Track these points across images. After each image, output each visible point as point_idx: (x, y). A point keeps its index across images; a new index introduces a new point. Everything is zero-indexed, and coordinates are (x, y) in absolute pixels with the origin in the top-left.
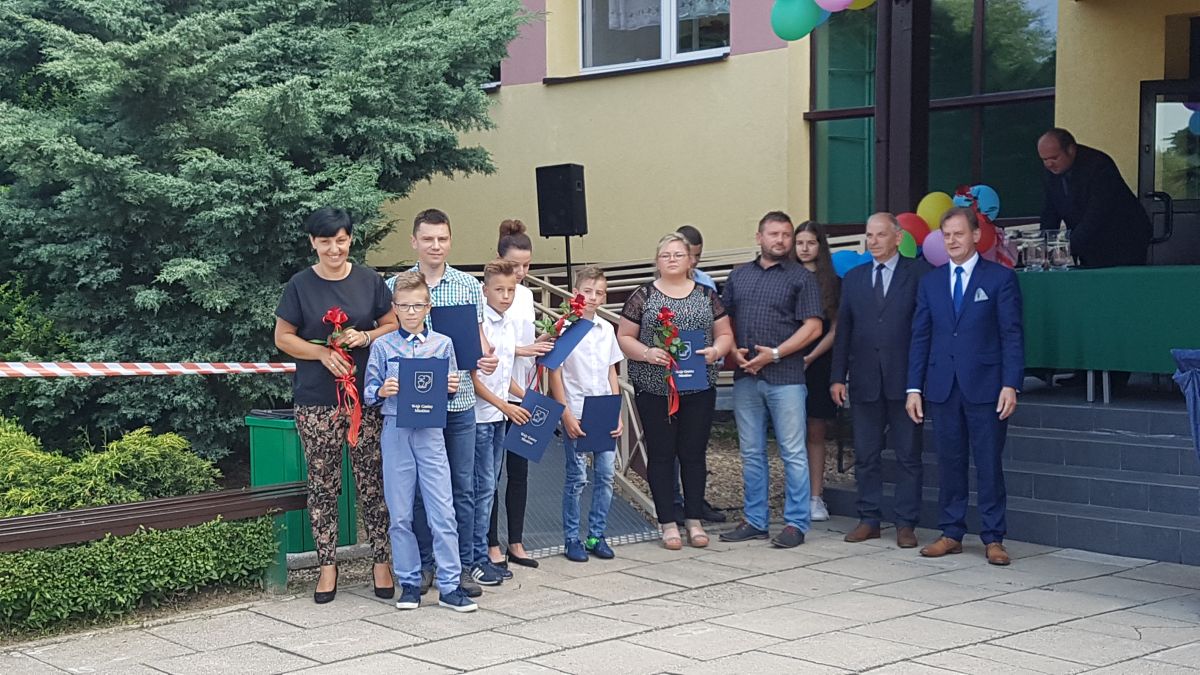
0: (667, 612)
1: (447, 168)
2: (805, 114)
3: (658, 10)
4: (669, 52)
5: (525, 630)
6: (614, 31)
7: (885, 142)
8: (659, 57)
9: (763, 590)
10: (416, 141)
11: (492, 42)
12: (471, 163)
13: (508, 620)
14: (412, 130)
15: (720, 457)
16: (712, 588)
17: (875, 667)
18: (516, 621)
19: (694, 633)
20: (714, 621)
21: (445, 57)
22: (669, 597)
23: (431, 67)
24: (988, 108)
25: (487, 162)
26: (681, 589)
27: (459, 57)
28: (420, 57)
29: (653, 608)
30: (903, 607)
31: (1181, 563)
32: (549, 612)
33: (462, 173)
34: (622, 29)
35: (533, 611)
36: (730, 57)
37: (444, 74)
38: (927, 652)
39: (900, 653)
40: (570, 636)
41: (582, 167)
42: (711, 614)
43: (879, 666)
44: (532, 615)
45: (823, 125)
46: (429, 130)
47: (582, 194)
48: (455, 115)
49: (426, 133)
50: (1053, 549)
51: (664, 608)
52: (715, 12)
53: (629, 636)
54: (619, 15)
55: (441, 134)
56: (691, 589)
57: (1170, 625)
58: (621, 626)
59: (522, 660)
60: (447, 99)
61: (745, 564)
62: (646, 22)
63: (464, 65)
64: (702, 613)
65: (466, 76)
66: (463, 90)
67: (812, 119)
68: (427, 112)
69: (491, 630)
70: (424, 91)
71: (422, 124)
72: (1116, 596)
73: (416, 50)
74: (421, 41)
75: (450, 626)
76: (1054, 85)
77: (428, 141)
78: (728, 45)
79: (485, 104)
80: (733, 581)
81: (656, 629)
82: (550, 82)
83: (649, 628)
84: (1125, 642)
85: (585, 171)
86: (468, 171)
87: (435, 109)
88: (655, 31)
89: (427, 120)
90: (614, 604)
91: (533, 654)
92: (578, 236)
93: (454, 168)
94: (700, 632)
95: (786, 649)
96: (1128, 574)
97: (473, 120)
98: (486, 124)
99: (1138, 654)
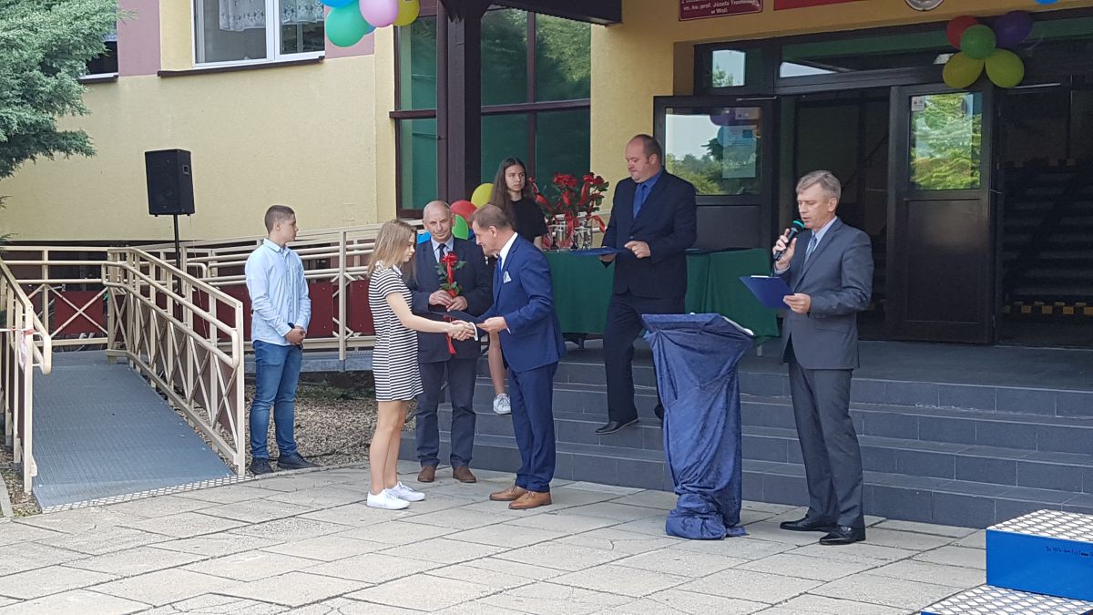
0: (226, 544)
1: (47, 149)
2: (390, 113)
3: (263, 14)
4: (274, 53)
5: (89, 564)
6: (226, 32)
7: (445, 139)
8: (265, 57)
9: (317, 522)
10: (9, 123)
11: (86, 37)
12: (70, 145)
13: (77, 556)
14: (4, 113)
15: (312, 413)
16: (272, 523)
17: (392, 580)
18: (84, 556)
19: (246, 560)
20: (268, 549)
21: (40, 47)
22: (234, 531)
23: (26, 56)
24: (539, 114)
25: (87, 144)
26: (245, 524)
27: (54, 49)
28: (12, 47)
29: (214, 541)
30: (432, 532)
31: (664, 490)
32: (118, 548)
33: (63, 154)
34: (232, 29)
35: (103, 547)
36: (325, 60)
37: (40, 64)
38: (439, 566)
39: (417, 567)
40: (131, 567)
41: (189, 153)
42: (264, 543)
43: (397, 579)
44: (101, 551)
45: (407, 123)
46: (22, 114)
47: (190, 176)
48: (50, 101)
49: (19, 117)
50: (569, 482)
51: (225, 541)
52: (314, 19)
53: (187, 564)
54: (228, 17)
55: (34, 118)
56: (254, 524)
57: (638, 538)
58: (180, 557)
59: (82, 589)
60: (41, 85)
61: (307, 501)
62: (252, 25)
63: (60, 55)
64: (258, 543)
65: (61, 66)
66: (57, 78)
67: (397, 117)
68: (23, 97)
69: (60, 565)
70: (18, 78)
71: (16, 108)
72: (605, 518)
73: (7, 40)
74: (12, 32)
75: (19, 563)
76: (589, 97)
77: (22, 124)
78: (323, 49)
79: (79, 92)
80: (294, 516)
81: (212, 558)
82: (164, 75)
83: (206, 558)
84: (600, 552)
85: (192, 155)
86: (68, 152)
87: (29, 95)
88: (261, 33)
89: (22, 104)
90: (180, 539)
91: (92, 583)
92: (186, 215)
93: (54, 150)
94: (252, 559)
95: (322, 569)
96: (622, 500)
97: (68, 106)
98: (81, 110)
99: (607, 561)
